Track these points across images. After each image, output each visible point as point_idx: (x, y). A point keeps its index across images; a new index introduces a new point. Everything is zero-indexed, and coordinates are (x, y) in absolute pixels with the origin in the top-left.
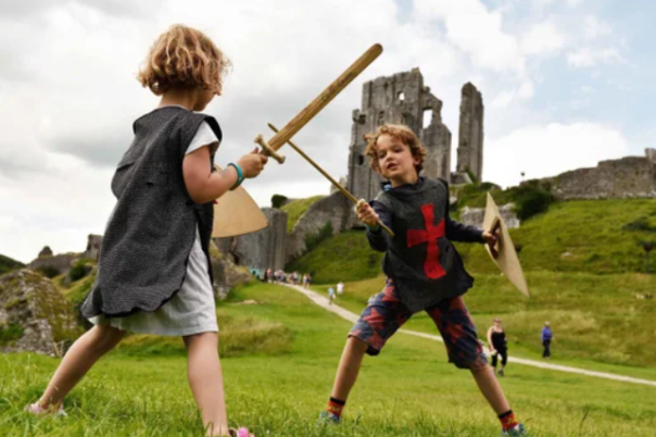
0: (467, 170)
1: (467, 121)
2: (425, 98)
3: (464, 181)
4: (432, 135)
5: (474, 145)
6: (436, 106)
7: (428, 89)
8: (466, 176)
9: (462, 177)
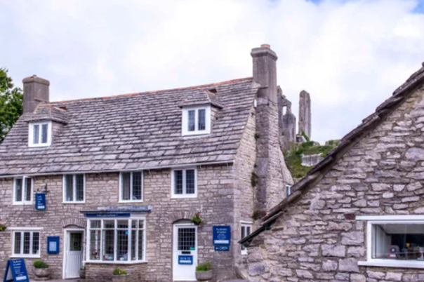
0: (303, 134)
1: (303, 109)
2: (283, 101)
3: (302, 140)
4: (288, 119)
5: (307, 120)
6: (288, 104)
7: (284, 96)
8: (303, 138)
9: (301, 138)
